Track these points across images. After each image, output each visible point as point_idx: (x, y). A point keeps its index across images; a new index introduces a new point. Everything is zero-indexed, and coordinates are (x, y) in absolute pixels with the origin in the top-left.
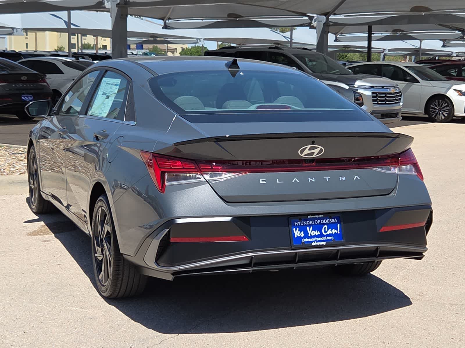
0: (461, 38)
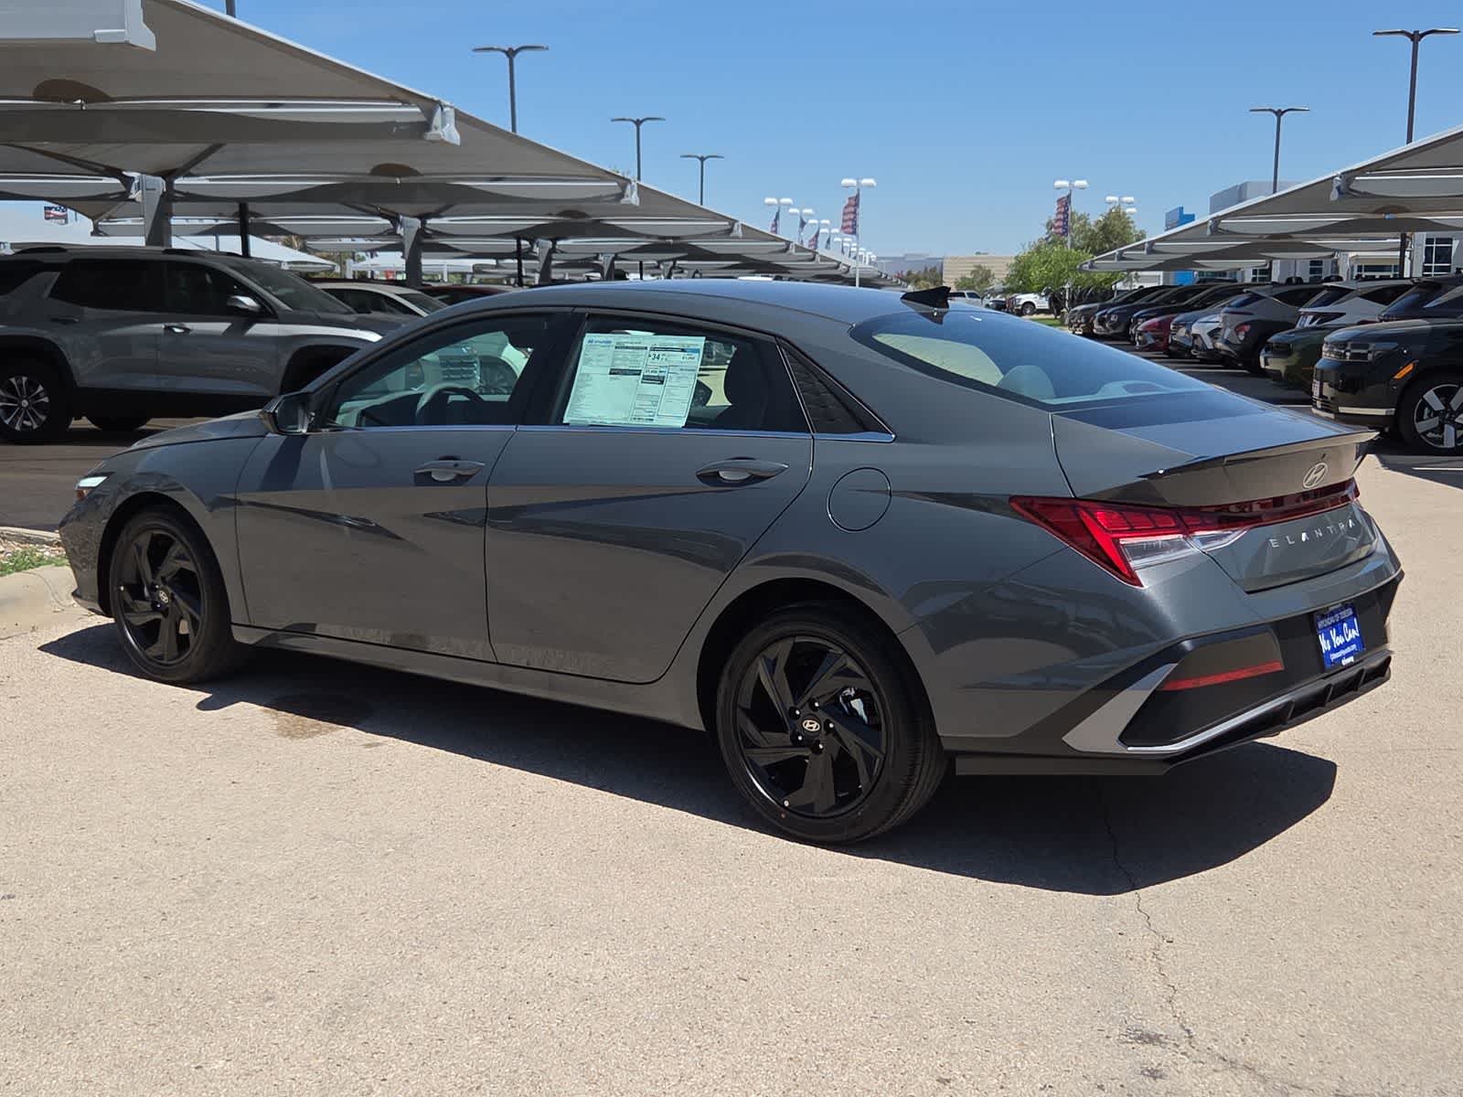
0: (389, 234)
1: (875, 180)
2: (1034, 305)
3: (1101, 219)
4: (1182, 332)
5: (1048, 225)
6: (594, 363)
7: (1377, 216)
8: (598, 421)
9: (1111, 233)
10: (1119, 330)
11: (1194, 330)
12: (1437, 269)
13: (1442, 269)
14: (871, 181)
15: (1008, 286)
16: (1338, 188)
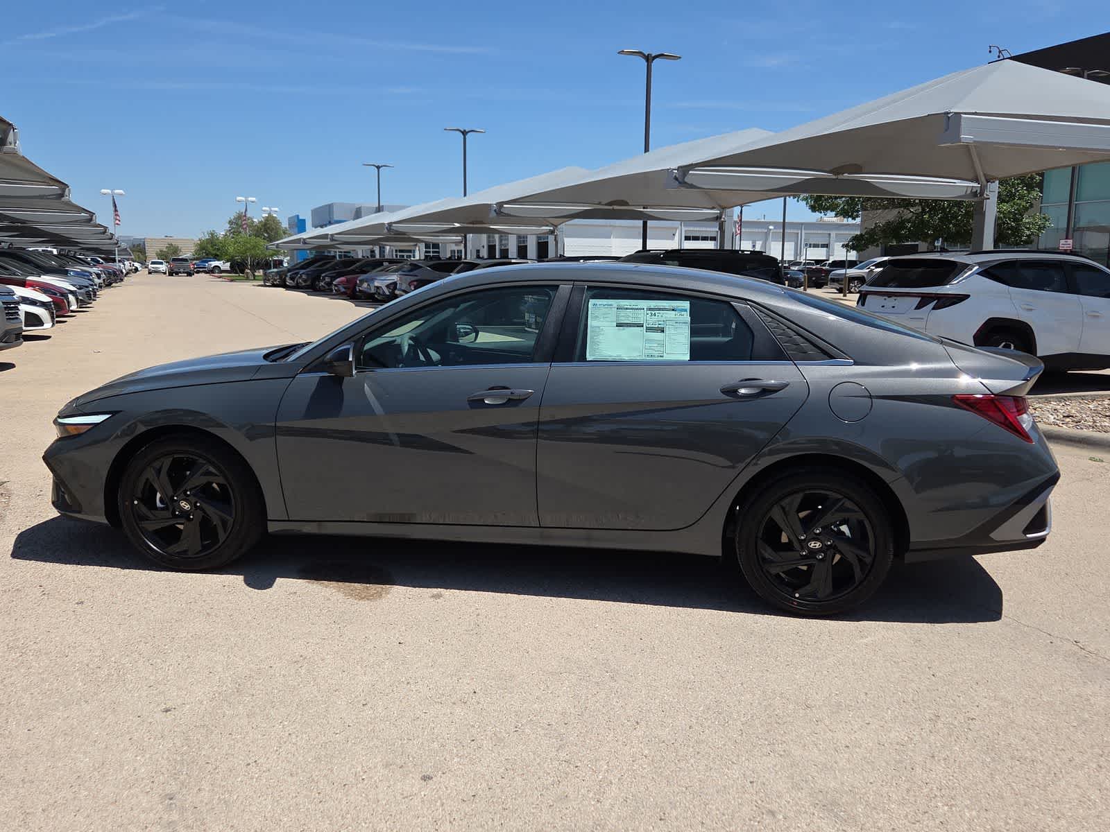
1: (124, 191)
2: (219, 267)
3: (263, 220)
4: (365, 285)
5: (230, 222)
6: (602, 320)
7: (471, 225)
8: (617, 359)
9: (269, 229)
10: (308, 283)
11: (376, 284)
12: (433, 252)
13: (436, 252)
14: (121, 191)
15: (196, 256)
16: (495, 211)
